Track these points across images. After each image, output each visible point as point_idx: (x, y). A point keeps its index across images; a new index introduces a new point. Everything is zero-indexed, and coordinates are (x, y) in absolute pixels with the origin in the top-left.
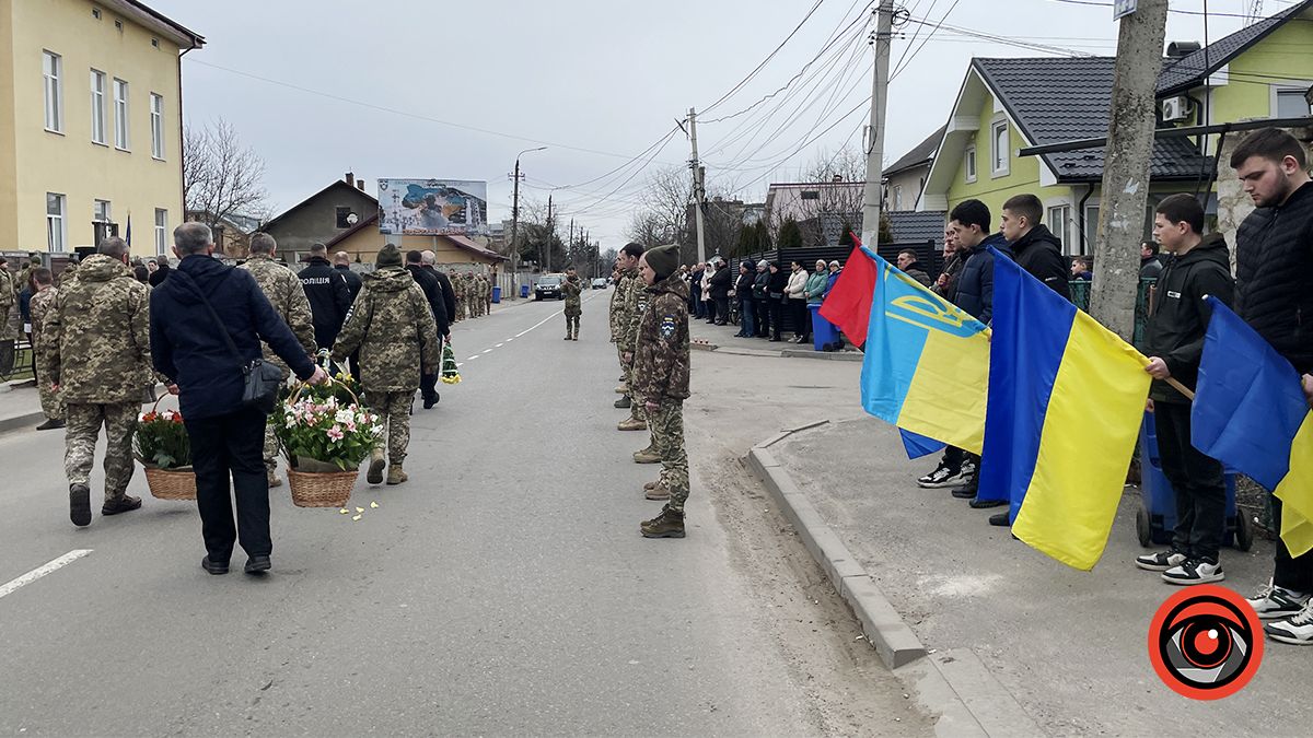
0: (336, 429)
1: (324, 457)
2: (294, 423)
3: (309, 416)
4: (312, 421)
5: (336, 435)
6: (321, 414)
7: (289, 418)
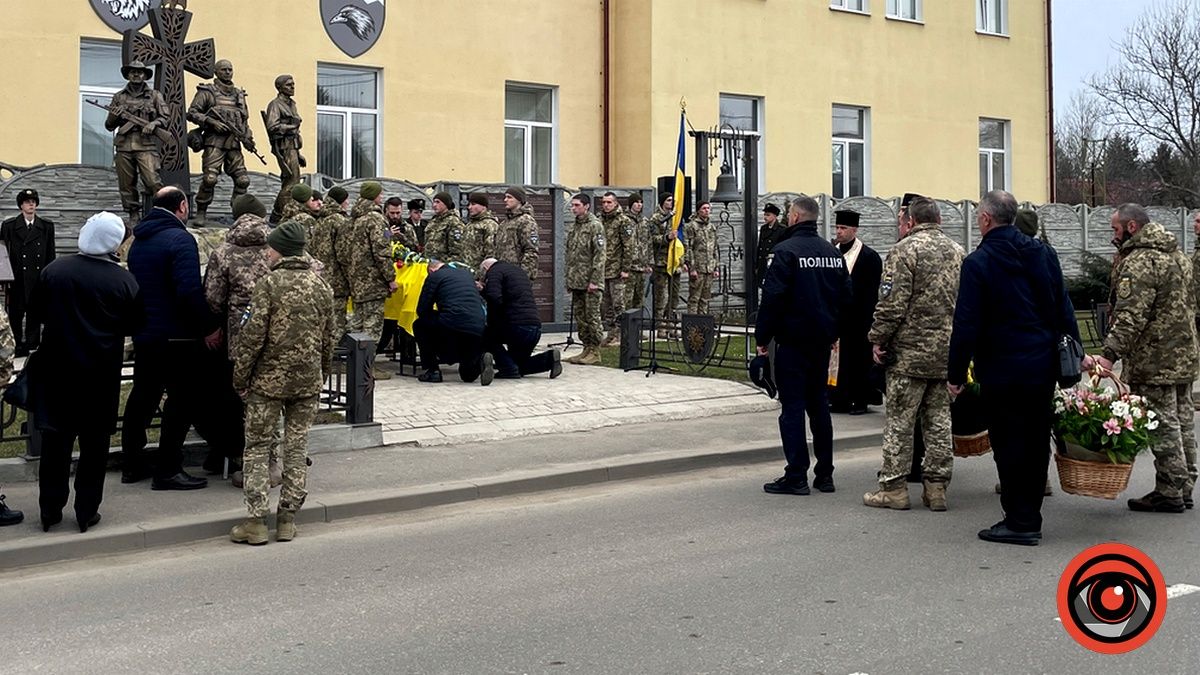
0: (1113, 422)
1: (1095, 446)
2: (1063, 408)
3: (1080, 404)
4: (1083, 409)
5: (1112, 428)
6: (1093, 403)
7: (1058, 403)
